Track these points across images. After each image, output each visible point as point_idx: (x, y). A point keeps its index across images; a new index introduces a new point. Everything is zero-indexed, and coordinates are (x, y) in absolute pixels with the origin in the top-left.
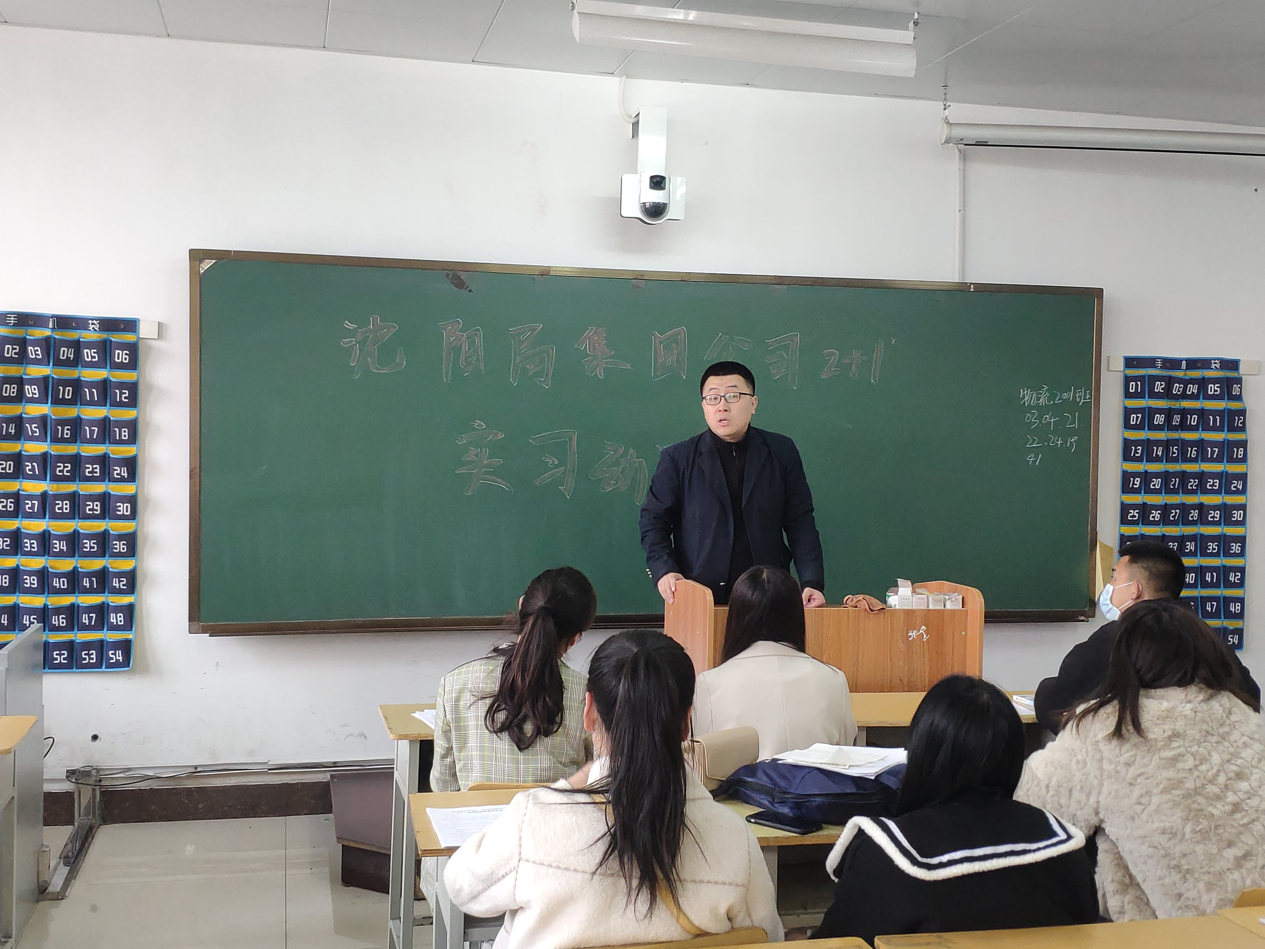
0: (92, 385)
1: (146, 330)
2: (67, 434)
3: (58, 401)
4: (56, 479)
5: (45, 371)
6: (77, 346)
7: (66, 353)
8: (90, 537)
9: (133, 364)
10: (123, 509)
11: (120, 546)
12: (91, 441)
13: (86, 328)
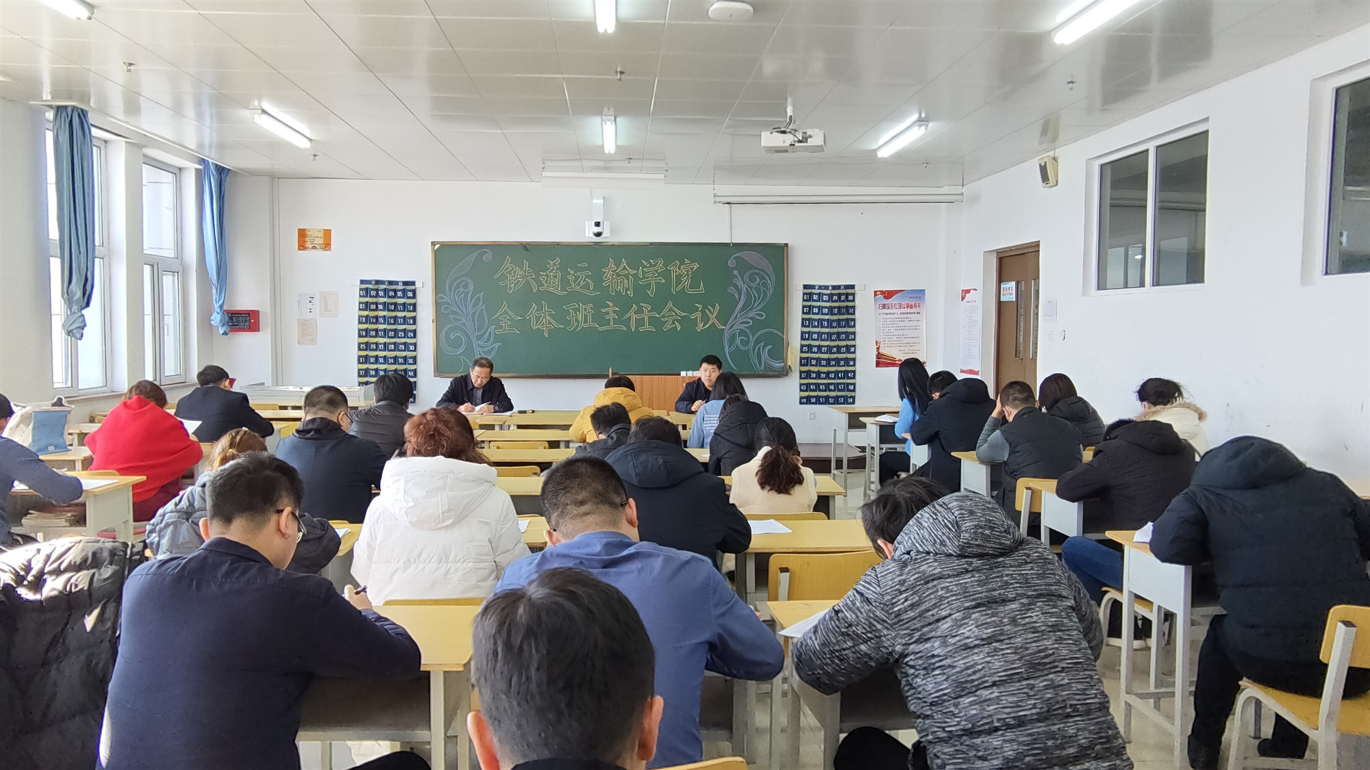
0: (400, 304)
1: (418, 285)
2: (392, 322)
3: (389, 310)
4: (389, 337)
5: (385, 300)
6: (395, 291)
7: (392, 294)
8: (401, 358)
9: (414, 297)
10: (412, 348)
11: (411, 361)
12: (401, 324)
13: (398, 285)
